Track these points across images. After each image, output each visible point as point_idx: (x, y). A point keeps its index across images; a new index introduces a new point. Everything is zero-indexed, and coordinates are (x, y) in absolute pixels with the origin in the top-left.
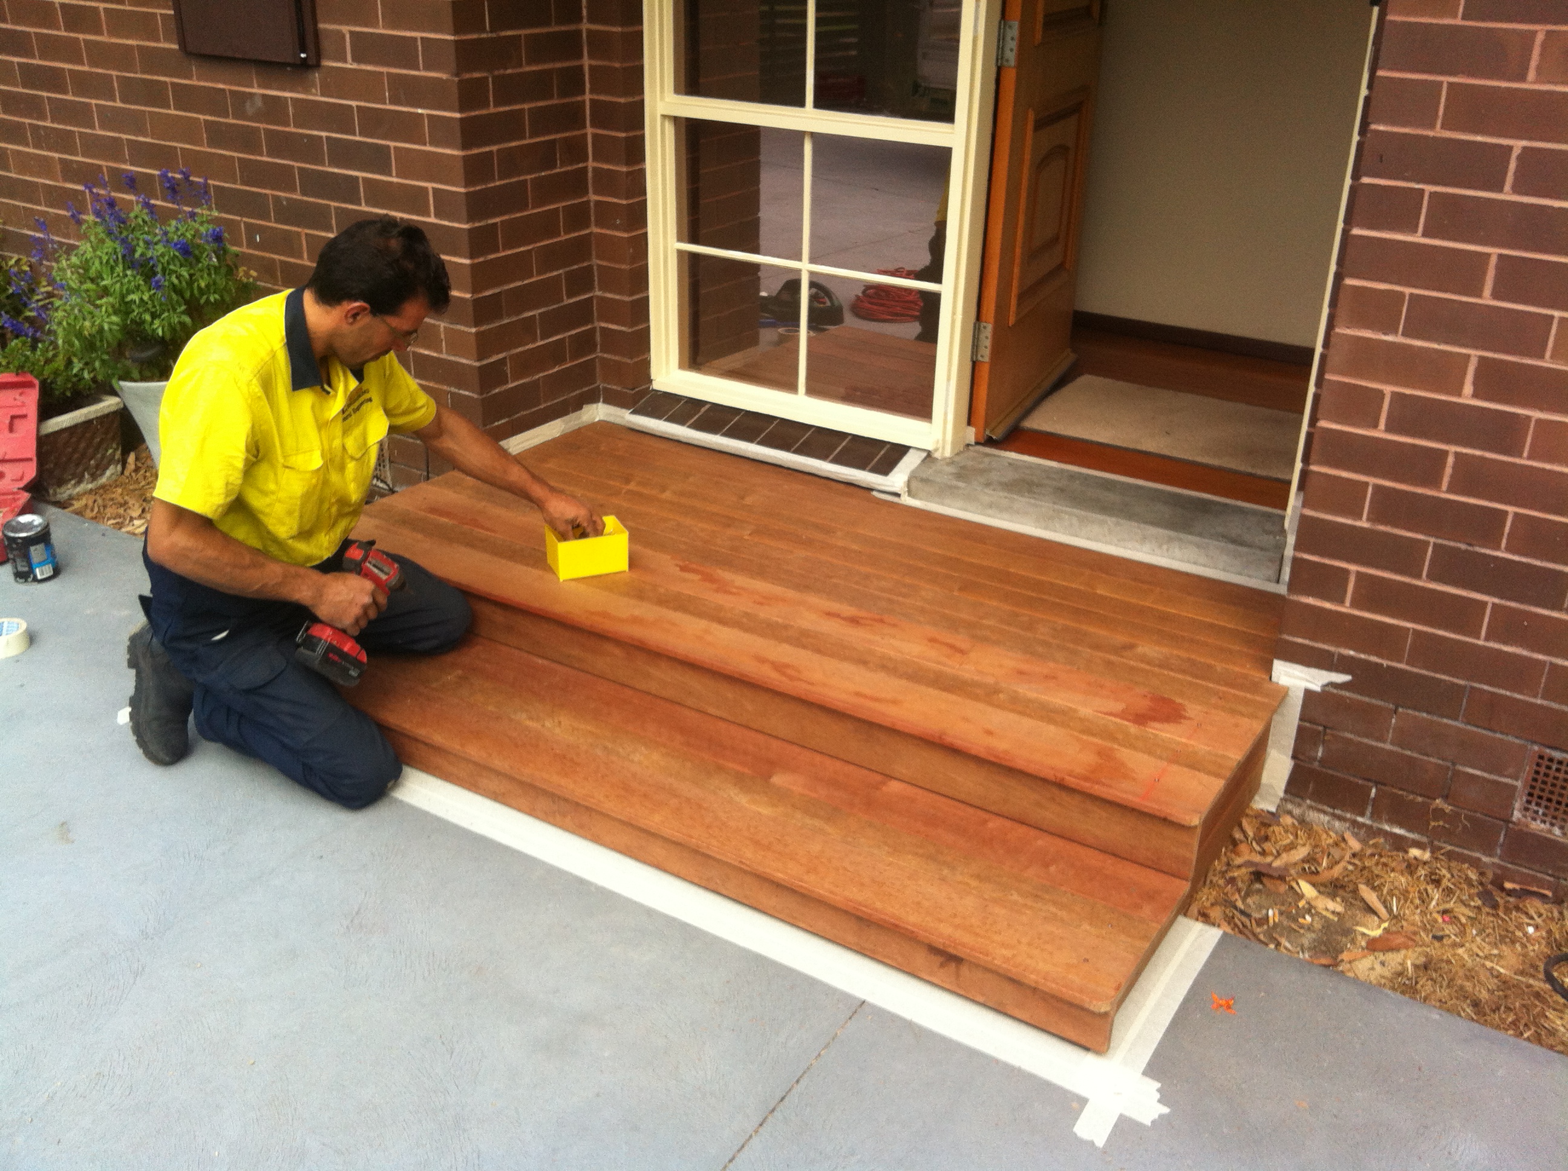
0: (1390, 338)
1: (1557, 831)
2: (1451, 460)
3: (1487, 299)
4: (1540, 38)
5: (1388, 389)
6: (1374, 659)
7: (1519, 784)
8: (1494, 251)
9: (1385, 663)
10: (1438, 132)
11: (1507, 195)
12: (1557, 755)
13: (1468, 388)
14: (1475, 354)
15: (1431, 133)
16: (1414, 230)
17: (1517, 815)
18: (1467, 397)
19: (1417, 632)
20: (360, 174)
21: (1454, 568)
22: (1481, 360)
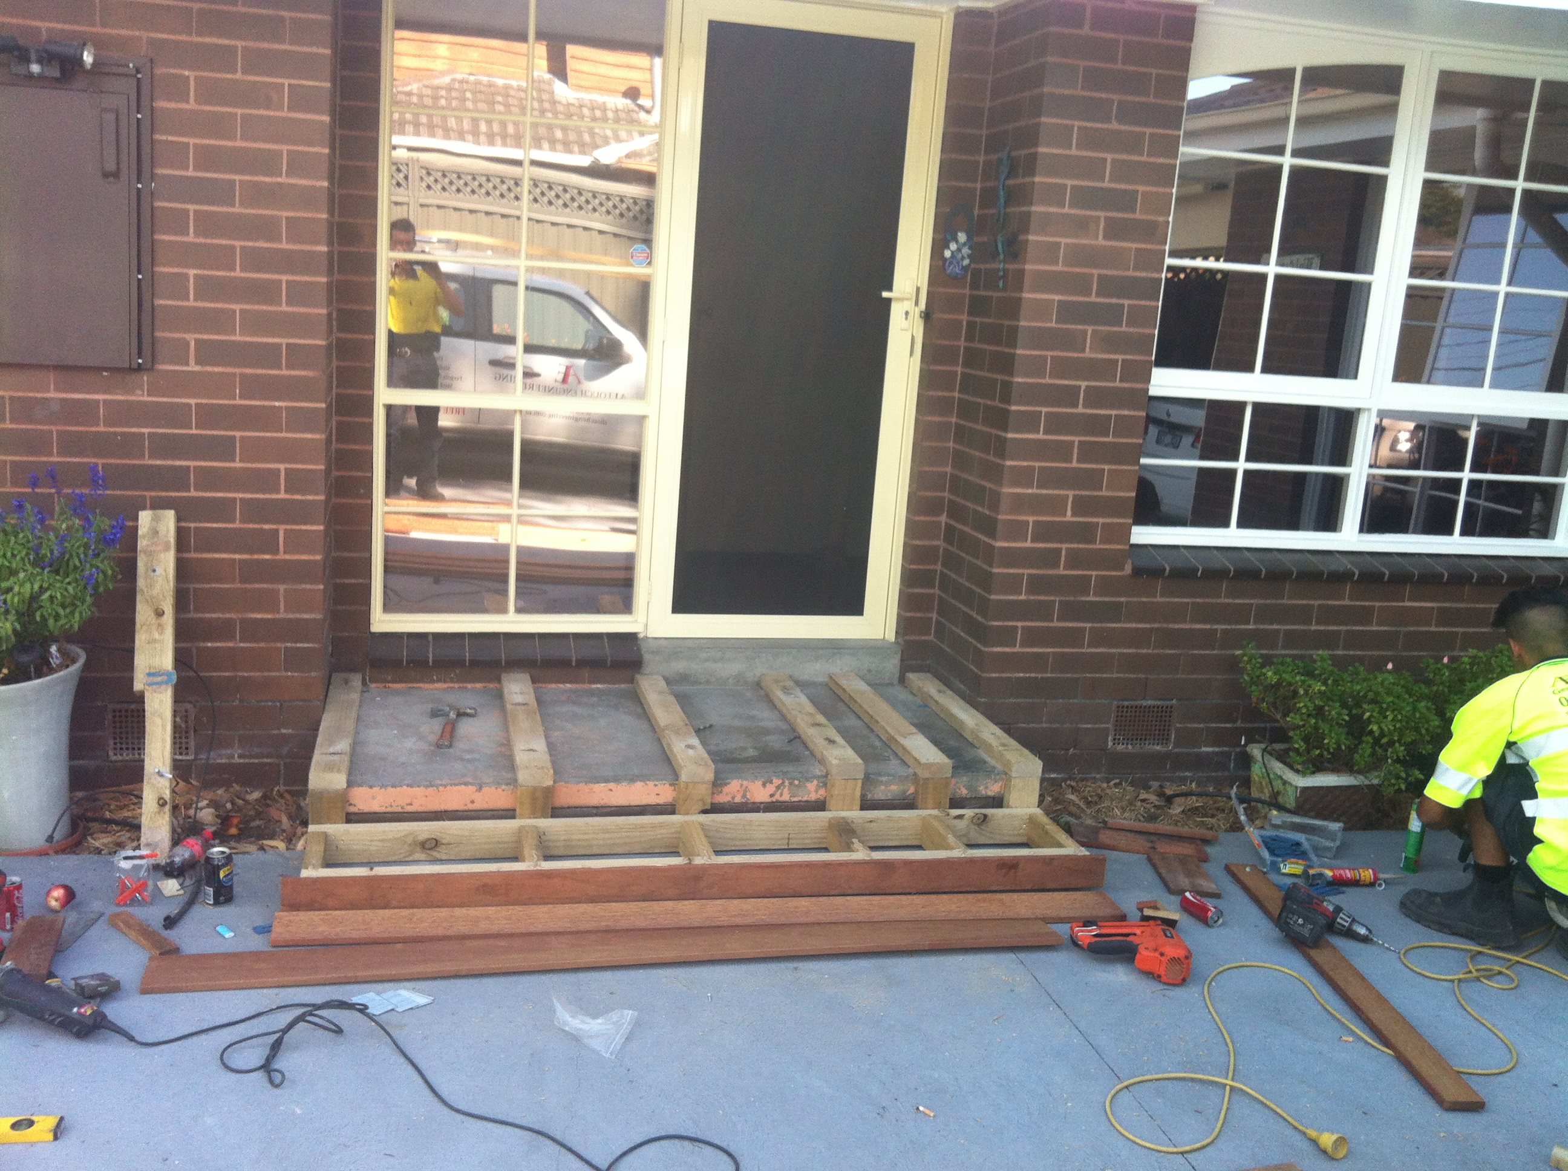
0: (1030, 491)
1: (1130, 747)
2: (1064, 552)
3: (1075, 464)
4: (1089, 333)
5: (1031, 519)
6: (1033, 675)
7: (1110, 726)
8: (1076, 439)
9: (1040, 676)
10: (1048, 380)
11: (1081, 410)
12: (1126, 703)
13: (1069, 513)
14: (1071, 493)
15: (1044, 381)
16: (1038, 432)
17: (1110, 744)
18: (1069, 517)
19: (1054, 654)
20: (191, 463)
21: (1071, 611)
22: (1075, 496)
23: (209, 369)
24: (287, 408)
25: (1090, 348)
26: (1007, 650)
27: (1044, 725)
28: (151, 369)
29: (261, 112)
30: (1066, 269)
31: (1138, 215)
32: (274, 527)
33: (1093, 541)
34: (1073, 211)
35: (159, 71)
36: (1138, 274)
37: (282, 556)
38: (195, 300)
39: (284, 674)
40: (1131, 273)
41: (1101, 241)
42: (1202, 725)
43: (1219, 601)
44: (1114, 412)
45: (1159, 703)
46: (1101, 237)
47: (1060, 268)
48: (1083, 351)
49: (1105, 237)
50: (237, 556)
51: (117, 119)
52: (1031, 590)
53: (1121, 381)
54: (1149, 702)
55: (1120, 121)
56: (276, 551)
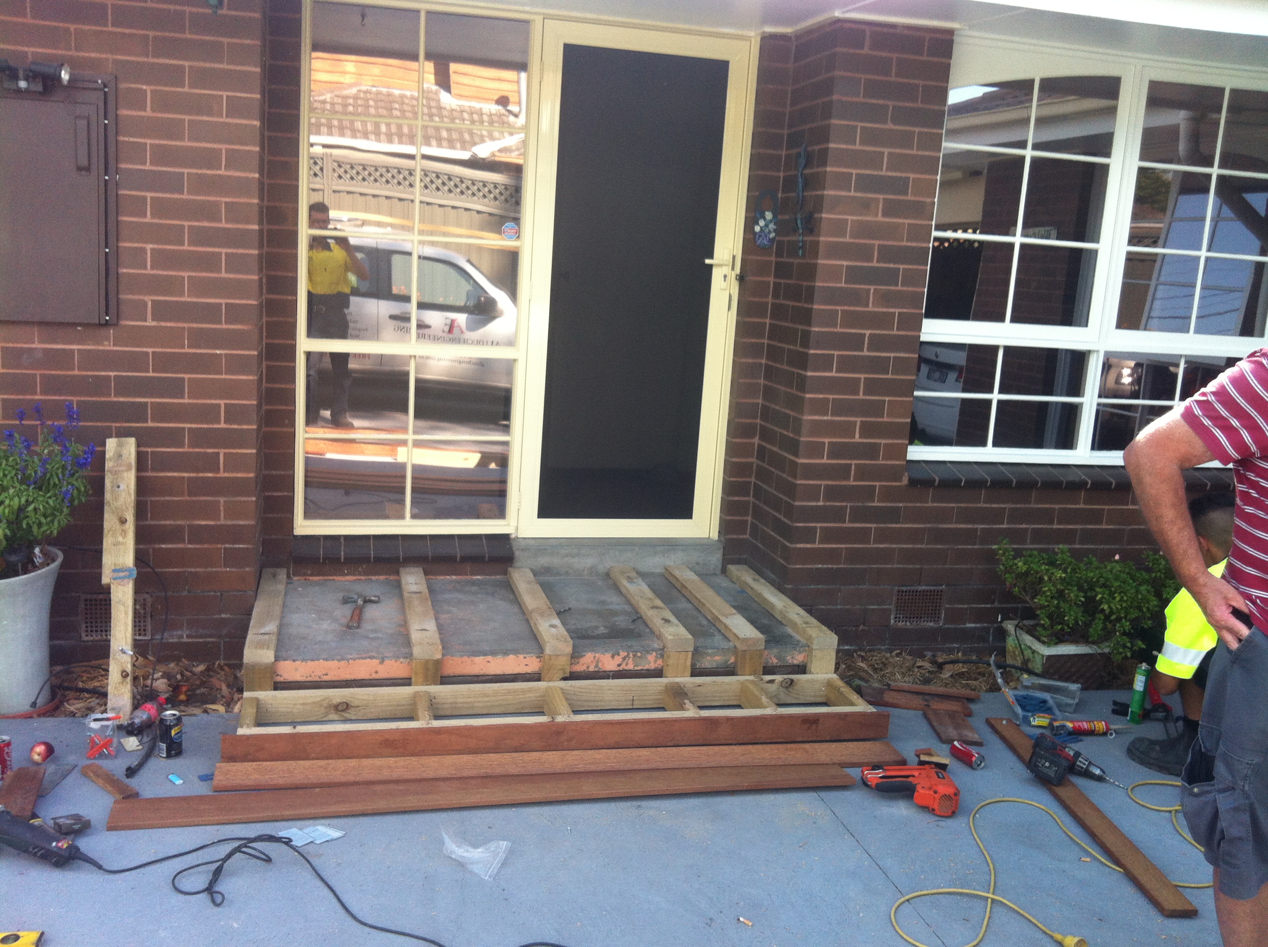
0: (825, 418)
1: (908, 624)
2: (853, 467)
3: (861, 396)
4: (872, 291)
5: (827, 440)
6: (830, 566)
7: (892, 607)
8: (862, 376)
9: (835, 566)
10: (839, 330)
11: (866, 353)
12: (904, 589)
13: (857, 435)
14: (859, 420)
15: (835, 330)
16: (832, 371)
17: (892, 621)
18: (857, 439)
19: (846, 548)
20: (149, 400)
21: (859, 515)
22: (862, 422)
23: (163, 324)
24: (226, 355)
25: (873, 304)
26: (809, 546)
27: (839, 607)
28: (116, 325)
29: (205, 118)
30: (852, 241)
31: (910, 197)
32: (216, 450)
33: (876, 458)
34: (858, 194)
35: (123, 86)
36: (909, 244)
37: (222, 474)
38: (152, 268)
39: (224, 570)
40: (904, 243)
41: (880, 218)
42: (966, 606)
43: (979, 505)
44: (892, 355)
45: (932, 588)
46: (880, 214)
47: (848, 239)
48: (868, 306)
49: (883, 215)
50: (186, 475)
51: (88, 123)
52: (826, 499)
53: (898, 329)
54: (924, 588)
55: (894, 122)
56: (217, 470)
